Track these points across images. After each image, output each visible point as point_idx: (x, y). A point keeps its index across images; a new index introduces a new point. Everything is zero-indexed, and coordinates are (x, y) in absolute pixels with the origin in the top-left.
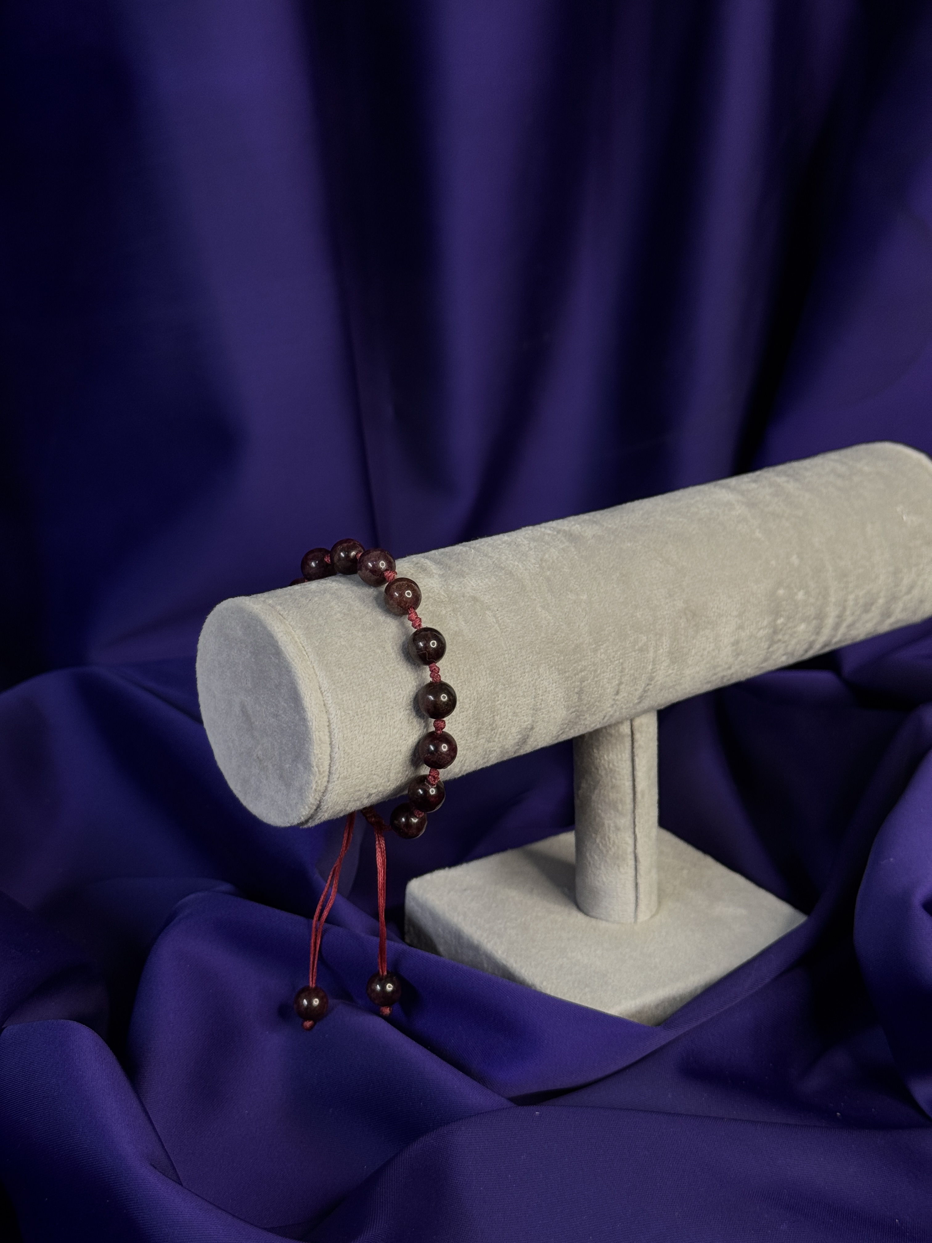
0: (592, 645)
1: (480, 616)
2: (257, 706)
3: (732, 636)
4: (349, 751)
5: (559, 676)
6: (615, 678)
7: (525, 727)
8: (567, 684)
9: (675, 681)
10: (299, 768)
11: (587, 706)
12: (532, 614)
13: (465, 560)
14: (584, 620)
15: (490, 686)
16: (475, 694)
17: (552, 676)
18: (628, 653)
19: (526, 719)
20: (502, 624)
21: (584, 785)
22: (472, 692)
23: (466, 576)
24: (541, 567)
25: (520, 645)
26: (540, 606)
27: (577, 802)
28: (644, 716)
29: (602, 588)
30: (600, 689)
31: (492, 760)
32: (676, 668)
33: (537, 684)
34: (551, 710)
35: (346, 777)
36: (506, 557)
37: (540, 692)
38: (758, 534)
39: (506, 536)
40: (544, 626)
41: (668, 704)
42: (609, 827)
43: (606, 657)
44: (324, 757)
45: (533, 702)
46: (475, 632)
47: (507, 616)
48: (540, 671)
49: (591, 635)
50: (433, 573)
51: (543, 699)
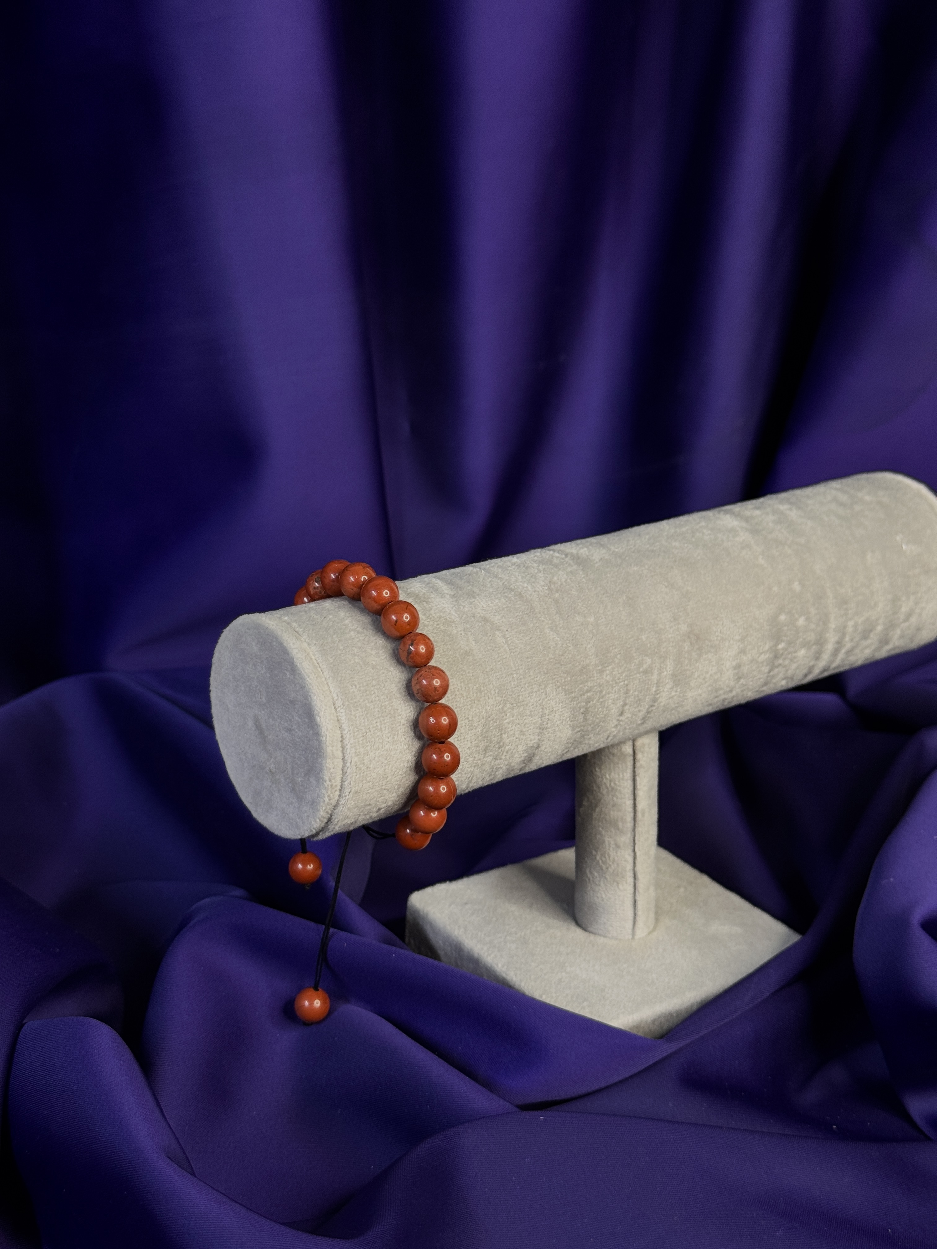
0: (599, 666)
1: (490, 636)
2: (271, 720)
3: (734, 660)
4: (361, 766)
5: (566, 697)
6: (620, 699)
7: (531, 745)
8: (574, 704)
9: (678, 703)
10: (311, 782)
11: (592, 726)
12: (540, 635)
13: (476, 581)
14: (591, 642)
16: (484, 712)
17: (558, 696)
18: (632, 675)
19: (532, 738)
20: (511, 644)
21: (585, 803)
22: (481, 710)
23: (477, 597)
24: (550, 589)
25: (528, 665)
26: (548, 627)
27: (578, 819)
28: (646, 736)
29: (608, 611)
30: (605, 709)
31: (498, 777)
32: (679, 690)
33: (544, 703)
34: (557, 730)
35: (357, 792)
36: (515, 578)
37: (547, 712)
38: (761, 561)
39: (515, 557)
40: (552, 647)
41: (669, 726)
42: (609, 844)
43: (611, 679)
44: (337, 771)
45: (540, 722)
46: (485, 652)
47: (516, 637)
48: (547, 691)
49: (597, 657)
50: (444, 593)
51: (550, 718)
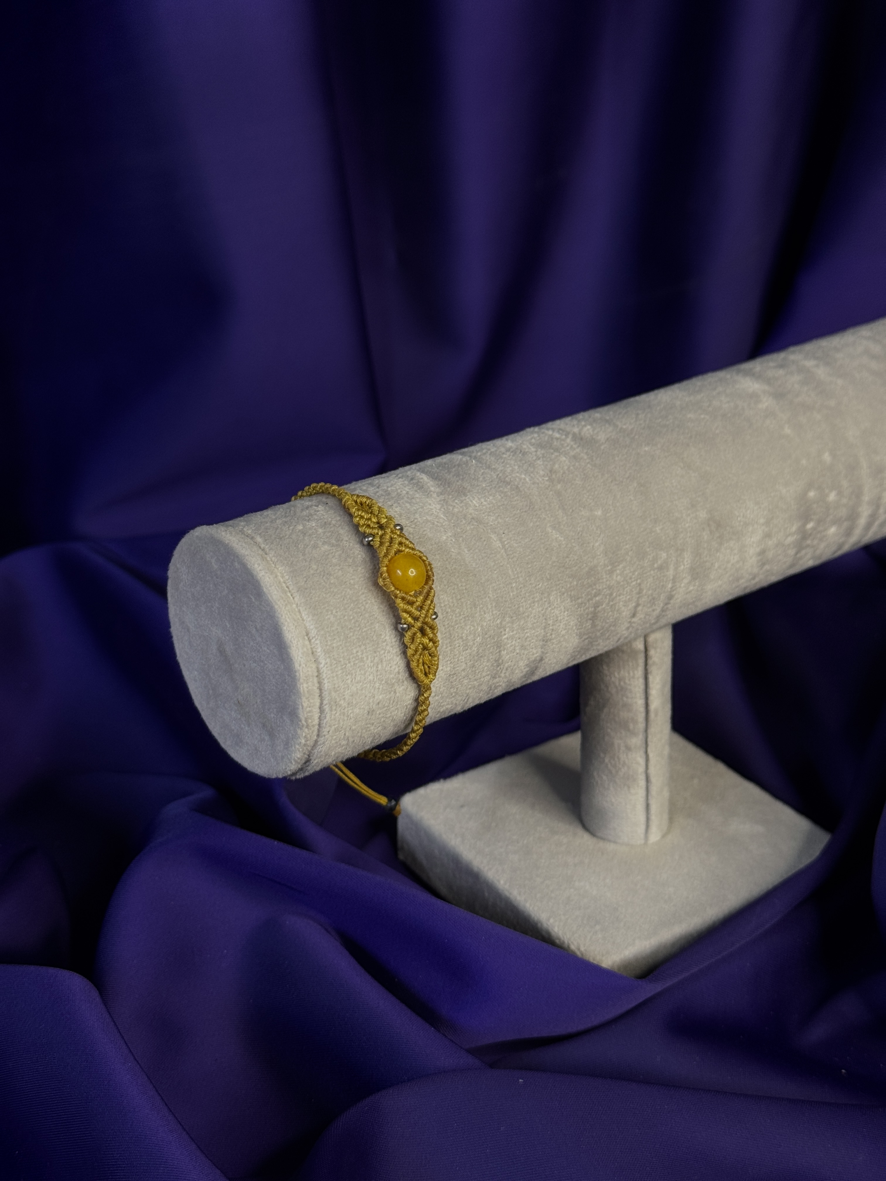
0: (608, 567)
1: (485, 541)
3: (758, 546)
4: (342, 702)
5: (571, 603)
6: (632, 600)
7: (533, 659)
8: (580, 611)
9: (695, 597)
10: (285, 720)
11: (601, 632)
12: (542, 535)
13: (466, 474)
14: (599, 539)
15: (496, 619)
17: (563, 604)
18: (646, 573)
19: (535, 651)
20: (509, 549)
22: (476, 627)
23: (468, 494)
24: (551, 480)
25: (529, 572)
26: (550, 526)
28: (659, 631)
29: (618, 502)
30: (615, 612)
31: (498, 692)
32: (697, 584)
33: (547, 613)
34: (562, 639)
35: (337, 730)
36: (511, 468)
37: (551, 622)
38: (787, 431)
39: (509, 441)
40: (555, 549)
41: (685, 618)
42: (619, 746)
43: (622, 579)
45: (543, 633)
46: (479, 560)
47: (514, 540)
48: (551, 599)
49: (606, 556)
50: (431, 491)
51: (554, 629)
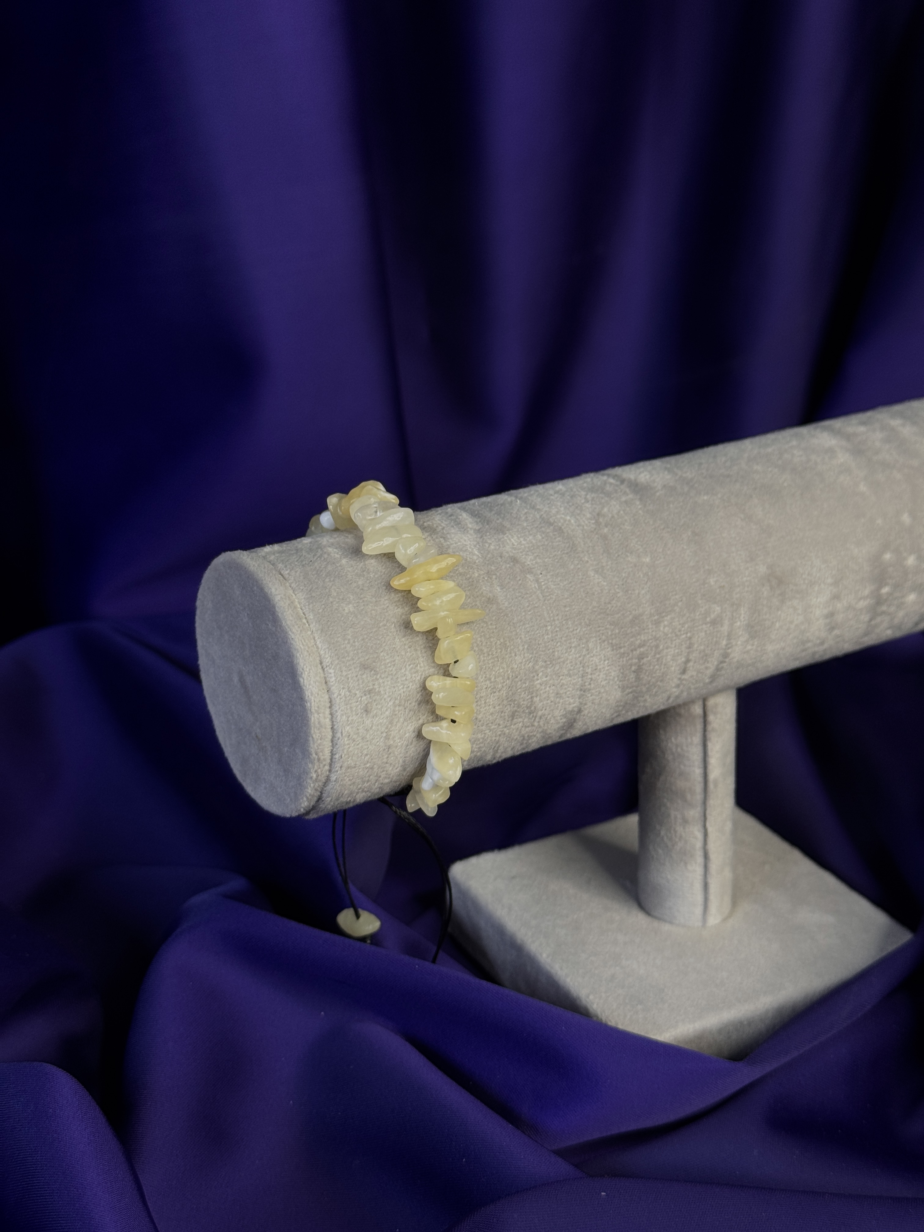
0: (654, 616)
1: (520, 580)
2: (255, 677)
3: (826, 608)
5: (612, 652)
6: (681, 655)
7: (570, 709)
8: (623, 661)
9: (755, 658)
10: (297, 754)
11: (647, 686)
12: (582, 579)
13: (508, 513)
14: (646, 586)
15: (527, 663)
16: (509, 672)
17: (604, 652)
18: (697, 627)
19: (572, 701)
20: (546, 590)
21: (648, 770)
23: (508, 532)
24: (597, 523)
25: (566, 615)
26: (593, 570)
27: (641, 788)
28: (719, 694)
29: (669, 549)
30: (663, 667)
31: (533, 745)
32: (756, 643)
33: (585, 661)
34: (602, 690)
35: (351, 766)
36: (556, 510)
37: (589, 670)
38: (863, 488)
39: (561, 484)
40: (596, 593)
41: (749, 682)
42: (676, 818)
43: (671, 630)
44: (325, 743)
45: (581, 682)
46: (513, 599)
47: (552, 581)
48: (590, 645)
49: (653, 605)
50: (468, 528)
51: (593, 678)
